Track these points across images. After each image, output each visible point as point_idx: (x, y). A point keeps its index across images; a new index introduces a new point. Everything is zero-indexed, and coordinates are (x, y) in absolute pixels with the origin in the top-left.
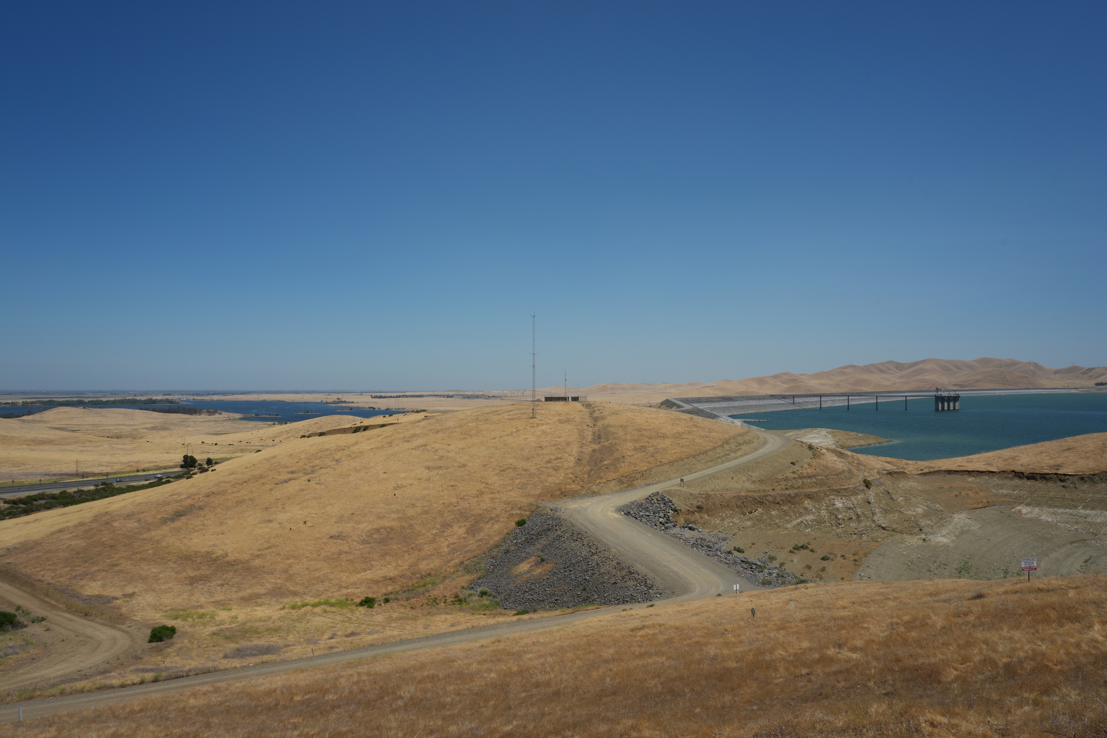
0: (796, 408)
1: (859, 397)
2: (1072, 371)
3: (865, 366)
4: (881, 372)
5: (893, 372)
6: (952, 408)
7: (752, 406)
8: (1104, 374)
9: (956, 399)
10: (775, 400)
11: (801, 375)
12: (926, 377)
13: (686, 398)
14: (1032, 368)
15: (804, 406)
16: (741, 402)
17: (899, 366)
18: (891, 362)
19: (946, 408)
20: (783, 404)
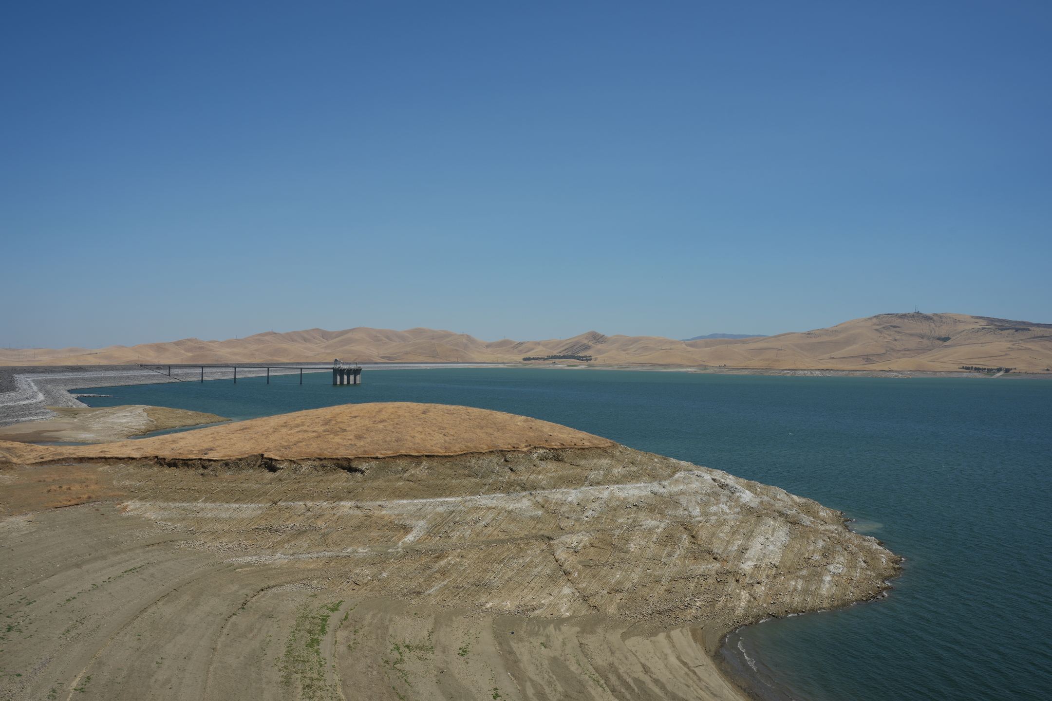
0: (170, 381)
1: (259, 369)
2: (503, 344)
3: (288, 334)
4: (304, 341)
5: (318, 341)
6: (352, 382)
7: (110, 378)
8: (532, 349)
9: (357, 372)
10: (145, 371)
11: (211, 342)
12: (353, 348)
13: (13, 367)
14: (464, 341)
15: (182, 378)
16: (96, 373)
17: (325, 335)
18: (317, 330)
19: (345, 382)
20: (154, 376)
